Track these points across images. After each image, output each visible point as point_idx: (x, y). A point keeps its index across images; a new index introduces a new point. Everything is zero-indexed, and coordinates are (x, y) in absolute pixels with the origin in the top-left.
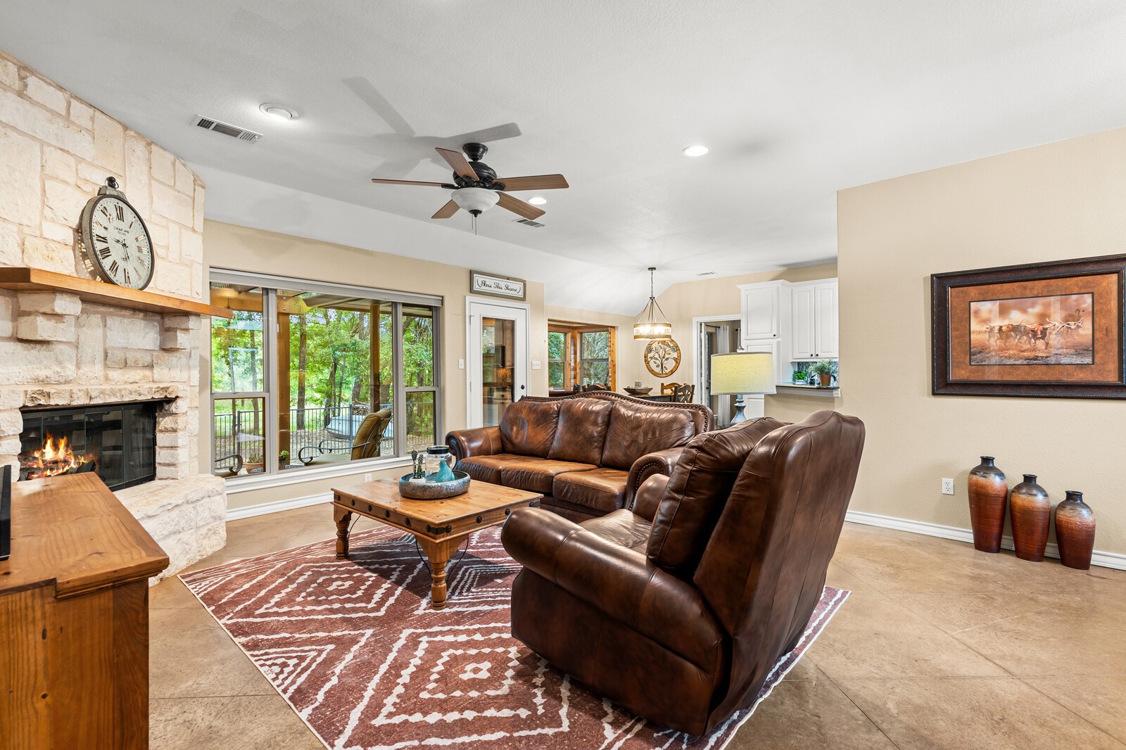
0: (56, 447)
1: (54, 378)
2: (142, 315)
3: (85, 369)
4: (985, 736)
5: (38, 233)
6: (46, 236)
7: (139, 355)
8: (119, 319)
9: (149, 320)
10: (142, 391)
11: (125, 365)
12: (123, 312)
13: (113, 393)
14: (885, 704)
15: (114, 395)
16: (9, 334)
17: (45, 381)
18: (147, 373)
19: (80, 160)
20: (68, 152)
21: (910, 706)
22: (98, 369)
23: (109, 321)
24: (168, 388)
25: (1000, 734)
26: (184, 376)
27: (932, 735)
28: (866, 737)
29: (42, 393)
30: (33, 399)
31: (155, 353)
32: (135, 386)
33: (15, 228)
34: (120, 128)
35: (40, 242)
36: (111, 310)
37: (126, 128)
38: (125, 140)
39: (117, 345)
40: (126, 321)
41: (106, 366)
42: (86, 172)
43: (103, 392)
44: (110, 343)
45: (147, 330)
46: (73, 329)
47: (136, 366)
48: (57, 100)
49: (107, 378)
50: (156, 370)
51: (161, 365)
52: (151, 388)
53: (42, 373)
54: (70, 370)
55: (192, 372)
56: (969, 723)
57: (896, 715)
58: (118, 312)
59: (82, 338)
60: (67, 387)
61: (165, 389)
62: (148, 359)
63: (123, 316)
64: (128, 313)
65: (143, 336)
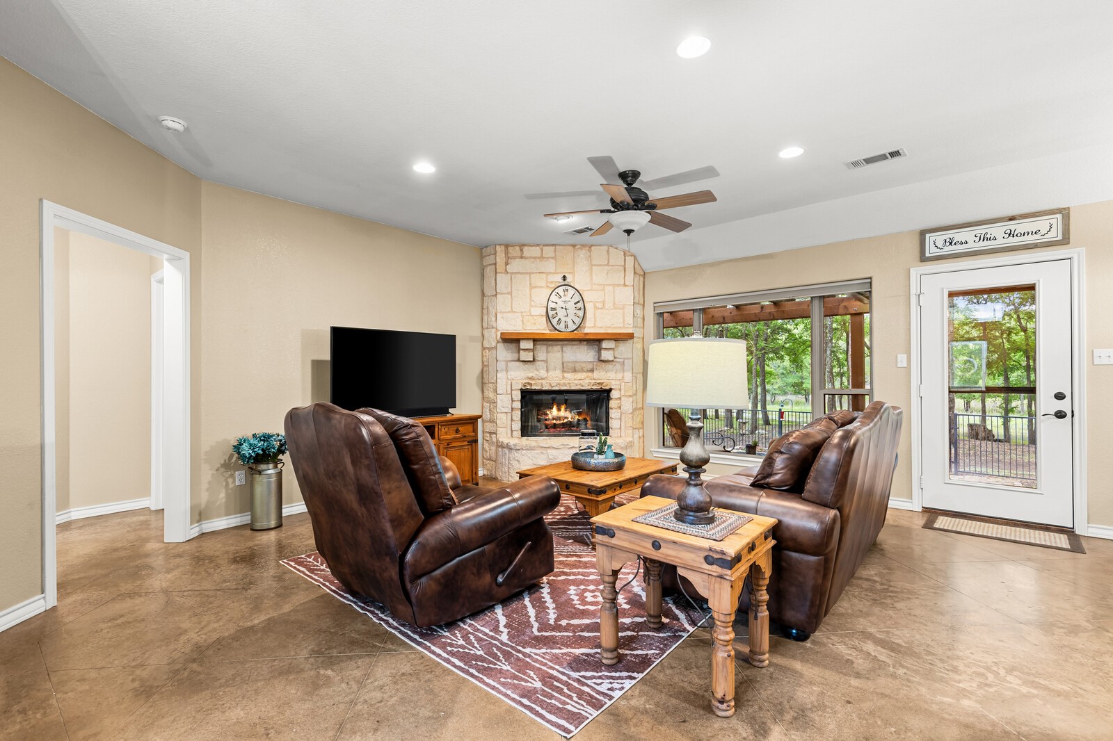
0: (559, 410)
1: (536, 377)
2: (585, 343)
3: (550, 373)
4: (263, 709)
5: (529, 314)
6: (532, 314)
7: (583, 365)
8: (571, 346)
9: (592, 345)
10: (583, 384)
11: (575, 371)
12: (573, 343)
13: (565, 385)
14: (333, 670)
15: (566, 385)
16: (516, 359)
17: (531, 378)
18: (590, 374)
19: (548, 274)
20: (543, 273)
21: (321, 683)
22: (558, 373)
23: (565, 348)
24: (602, 383)
25: (257, 721)
26: (619, 376)
27: (287, 679)
28: (310, 648)
29: (529, 383)
30: (525, 386)
31: (595, 363)
32: (581, 382)
33: (520, 314)
34: (571, 247)
35: (531, 317)
36: (566, 342)
37: (574, 246)
38: (574, 253)
39: (569, 360)
40: (575, 347)
41: (564, 371)
42: (551, 278)
43: (559, 384)
44: (565, 360)
45: (589, 351)
46: (545, 354)
47: (582, 371)
48: (535, 251)
49: (564, 378)
50: (595, 373)
51: (599, 370)
52: (590, 383)
53: (530, 375)
54: (543, 373)
55: (625, 374)
56: (281, 709)
57: (318, 670)
58: (570, 343)
59: (549, 358)
60: (541, 381)
61: (601, 384)
62: (590, 366)
63: (574, 345)
64: (576, 343)
65: (584, 354)
